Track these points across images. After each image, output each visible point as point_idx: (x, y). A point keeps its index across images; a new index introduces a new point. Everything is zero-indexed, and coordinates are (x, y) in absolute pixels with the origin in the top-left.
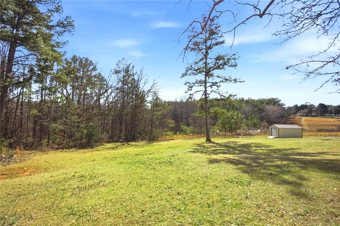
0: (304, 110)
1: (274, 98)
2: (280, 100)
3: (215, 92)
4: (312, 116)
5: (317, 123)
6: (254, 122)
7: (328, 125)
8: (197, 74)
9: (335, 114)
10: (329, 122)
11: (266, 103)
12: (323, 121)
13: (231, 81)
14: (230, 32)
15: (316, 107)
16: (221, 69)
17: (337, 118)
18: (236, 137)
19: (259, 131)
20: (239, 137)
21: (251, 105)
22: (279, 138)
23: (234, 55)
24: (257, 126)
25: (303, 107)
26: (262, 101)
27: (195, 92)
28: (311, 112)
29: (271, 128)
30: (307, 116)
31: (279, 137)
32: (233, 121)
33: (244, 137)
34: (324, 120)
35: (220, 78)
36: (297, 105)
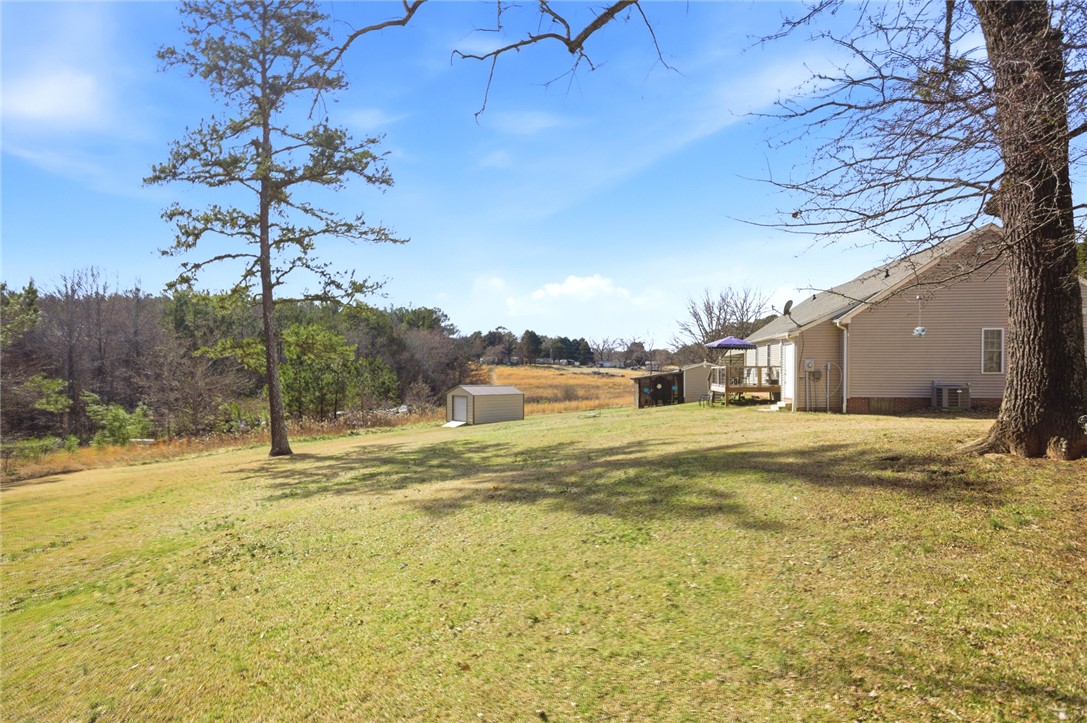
0: (497, 347)
1: (430, 307)
2: (446, 316)
3: (308, 267)
4: (513, 364)
5: (524, 381)
6: (384, 383)
7: (544, 387)
8: (221, 182)
9: (554, 360)
10: (546, 377)
11: (409, 323)
12: (533, 377)
13: (365, 233)
14: (482, 59)
15: (519, 341)
16: (329, 182)
17: (558, 369)
18: (349, 432)
19: (403, 409)
20: (358, 434)
21: (368, 325)
22: (474, 424)
23: (373, 141)
24: (391, 394)
25: (494, 338)
26: (397, 315)
27: (216, 258)
28: (509, 351)
29: (453, 397)
30: (500, 362)
31: (475, 421)
32: (328, 377)
33: (374, 430)
34: (535, 374)
35: (314, 214)
36: (480, 333)
